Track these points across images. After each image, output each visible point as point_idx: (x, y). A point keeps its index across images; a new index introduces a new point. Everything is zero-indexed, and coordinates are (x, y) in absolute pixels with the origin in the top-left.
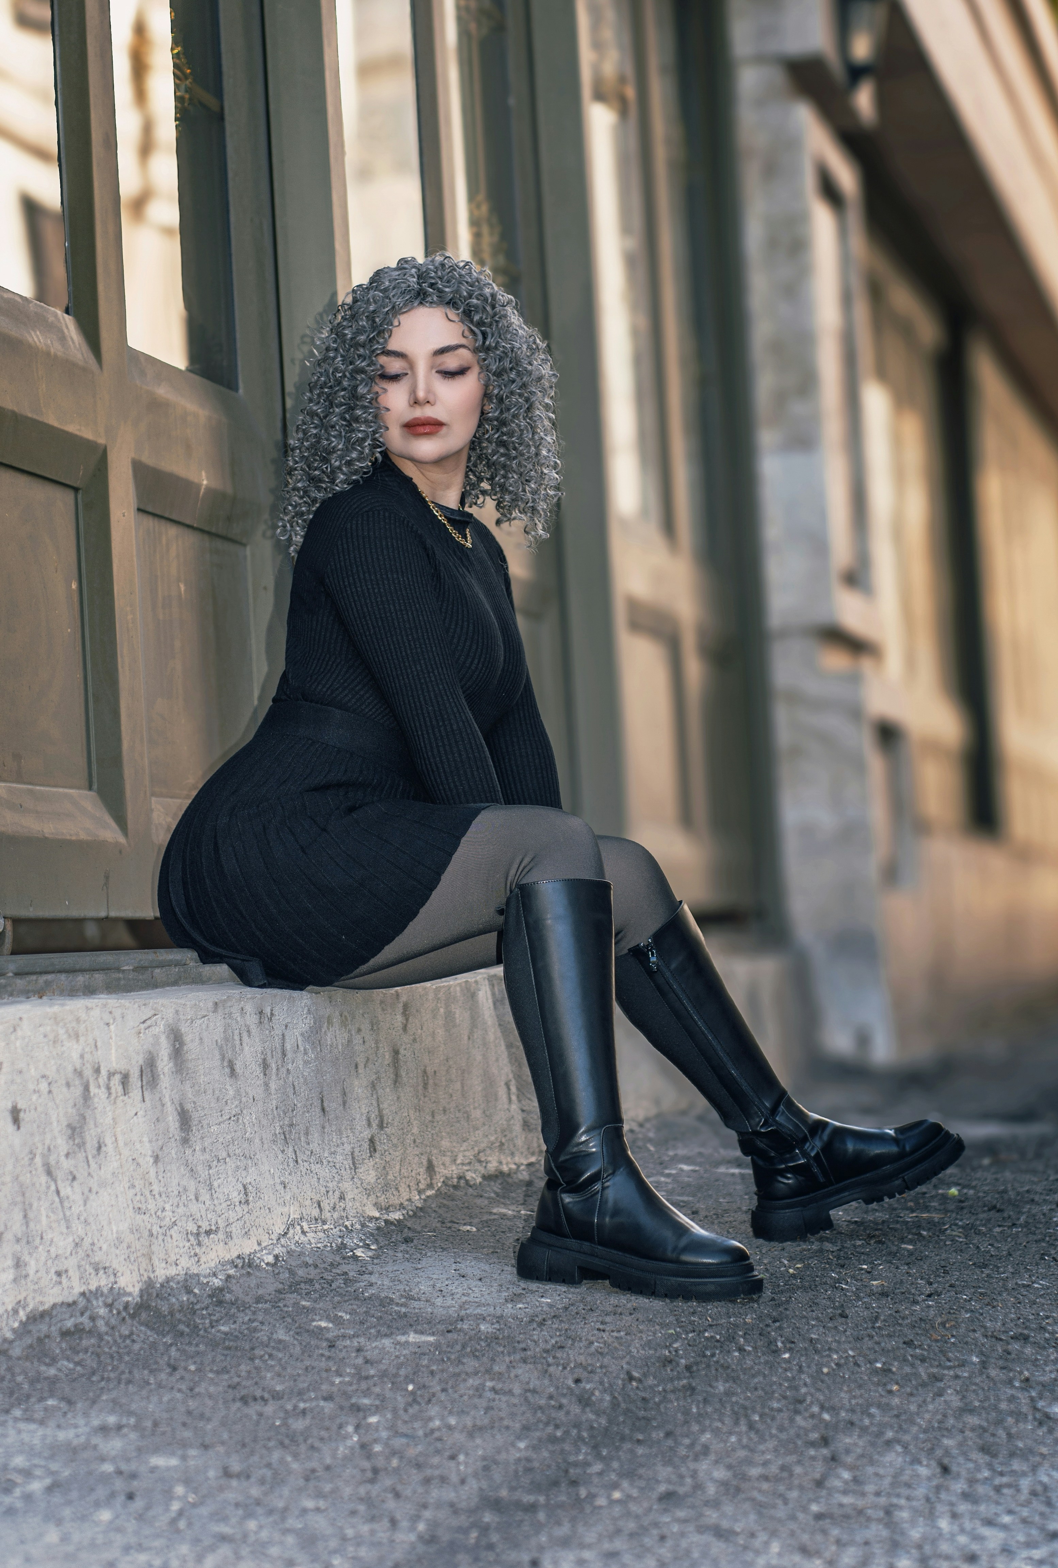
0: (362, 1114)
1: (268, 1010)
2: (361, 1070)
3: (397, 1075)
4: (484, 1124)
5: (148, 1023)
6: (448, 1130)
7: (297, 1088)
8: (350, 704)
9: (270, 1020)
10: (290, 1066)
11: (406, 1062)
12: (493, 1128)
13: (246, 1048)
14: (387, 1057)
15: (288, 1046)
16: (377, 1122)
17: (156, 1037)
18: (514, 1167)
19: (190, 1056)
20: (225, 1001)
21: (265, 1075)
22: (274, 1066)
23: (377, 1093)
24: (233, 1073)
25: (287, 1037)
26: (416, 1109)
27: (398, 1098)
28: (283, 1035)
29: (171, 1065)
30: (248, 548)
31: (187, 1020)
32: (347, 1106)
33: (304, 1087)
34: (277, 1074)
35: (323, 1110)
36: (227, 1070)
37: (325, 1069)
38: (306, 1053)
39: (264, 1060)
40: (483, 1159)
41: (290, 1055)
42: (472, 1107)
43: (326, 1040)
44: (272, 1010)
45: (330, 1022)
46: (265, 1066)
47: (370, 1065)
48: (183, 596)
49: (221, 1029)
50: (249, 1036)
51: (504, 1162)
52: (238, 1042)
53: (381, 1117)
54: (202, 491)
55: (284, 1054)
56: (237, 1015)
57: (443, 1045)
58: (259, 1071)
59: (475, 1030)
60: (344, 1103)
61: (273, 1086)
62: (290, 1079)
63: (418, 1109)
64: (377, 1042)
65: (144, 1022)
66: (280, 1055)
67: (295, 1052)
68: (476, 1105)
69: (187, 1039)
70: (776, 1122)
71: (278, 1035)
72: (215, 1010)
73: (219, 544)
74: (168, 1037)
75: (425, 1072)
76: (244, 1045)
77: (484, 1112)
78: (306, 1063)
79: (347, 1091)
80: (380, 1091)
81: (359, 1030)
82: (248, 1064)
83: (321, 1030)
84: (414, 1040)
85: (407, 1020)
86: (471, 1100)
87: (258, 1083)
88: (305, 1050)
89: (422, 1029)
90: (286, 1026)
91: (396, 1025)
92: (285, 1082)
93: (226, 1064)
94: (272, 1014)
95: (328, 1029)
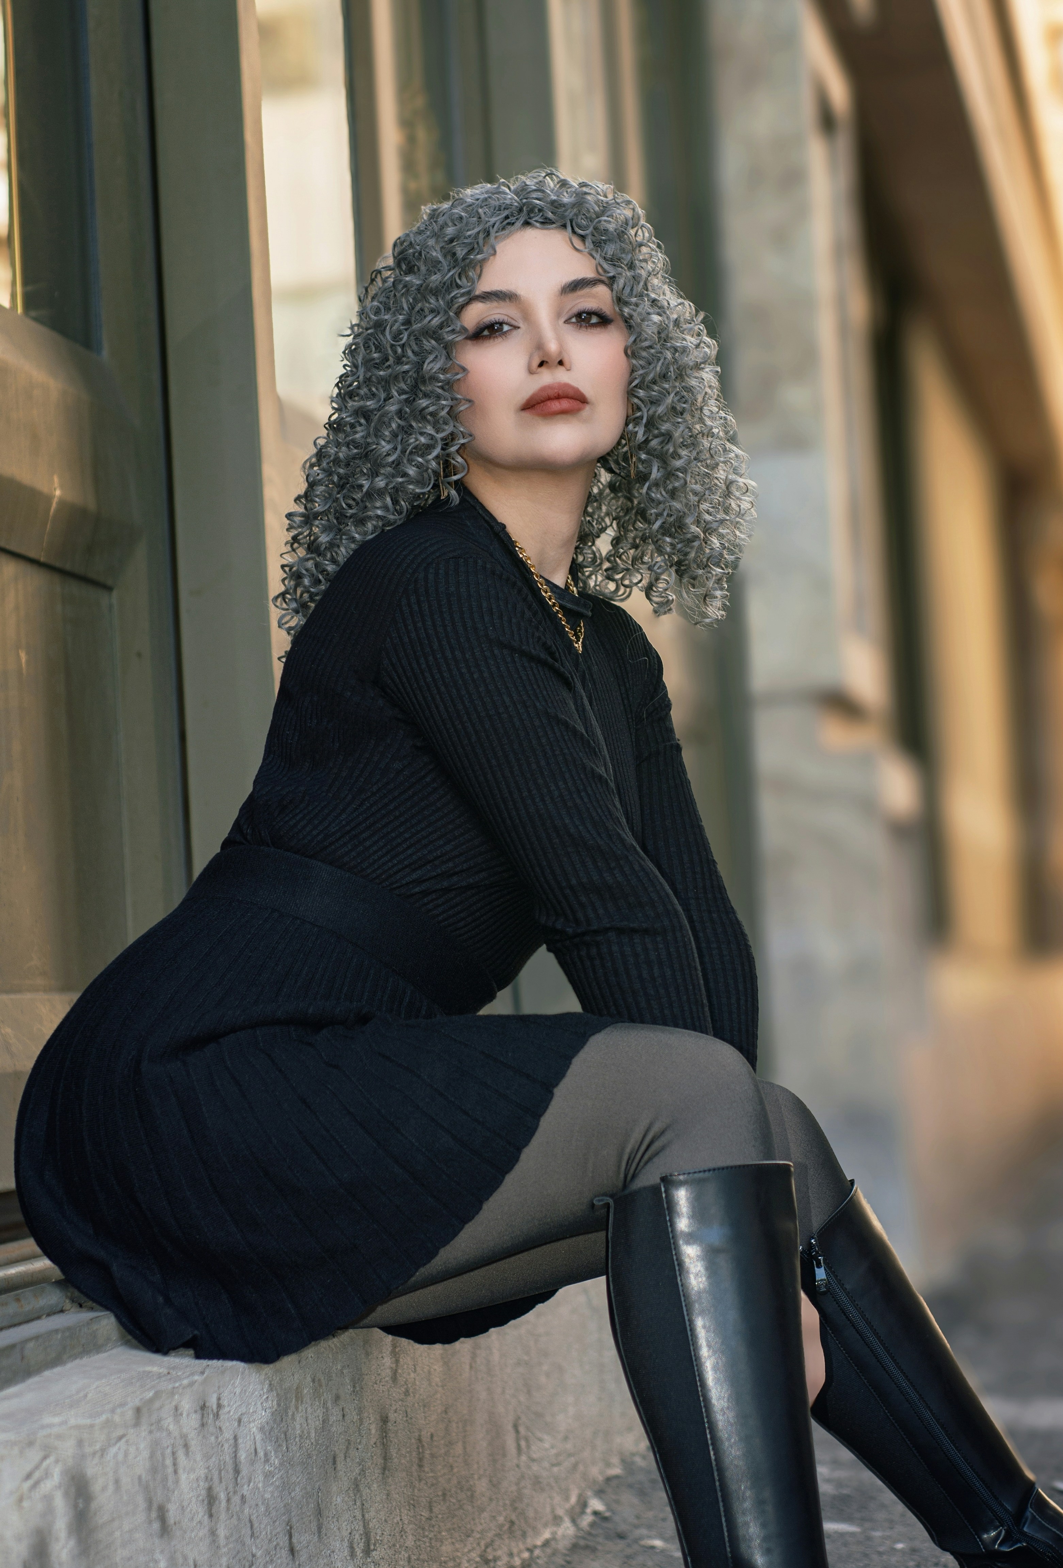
0: (343, 1540)
1: (213, 1402)
2: (340, 1466)
3: (386, 1458)
4: (491, 1499)
5: (37, 1475)
6: (449, 1525)
7: (256, 1525)
8: (346, 859)
9: (217, 1416)
10: (245, 1490)
11: (397, 1432)
12: (501, 1503)
13: (183, 1477)
14: (373, 1431)
15: (243, 1456)
16: (362, 1545)
17: (48, 1499)
18: (526, 1555)
19: (102, 1518)
20: (151, 1401)
21: (211, 1516)
22: (222, 1496)
23: (361, 1496)
24: (165, 1529)
25: (240, 1441)
26: (409, 1504)
27: (388, 1495)
28: (236, 1438)
29: (72, 1543)
30: (115, 593)
31: (94, 1454)
32: (324, 1531)
33: (265, 1520)
34: (228, 1509)
35: (292, 1551)
36: (156, 1526)
37: (294, 1479)
38: (267, 1460)
39: (210, 1489)
40: (490, 1557)
41: (244, 1472)
42: (476, 1477)
43: (294, 1429)
44: (219, 1399)
45: (299, 1398)
46: (211, 1499)
47: (353, 1453)
48: (24, 671)
49: (146, 1454)
50: (187, 1454)
51: (515, 1551)
52: (170, 1470)
53: (367, 1534)
54: (54, 505)
55: (237, 1471)
56: (169, 1422)
57: (440, 1389)
58: (200, 1512)
59: (478, 1352)
60: (320, 1528)
61: (222, 1532)
62: (246, 1511)
63: (413, 1504)
64: (360, 1411)
65: (28, 1476)
66: (231, 1475)
67: (252, 1463)
68: (481, 1472)
69: (96, 1487)
70: (1024, 1534)
71: (227, 1440)
72: (137, 1424)
73: (75, 589)
74: (66, 1494)
75: (420, 1440)
76: (180, 1471)
77: (490, 1481)
78: (268, 1475)
79: (322, 1506)
80: (365, 1492)
81: (337, 1398)
82: (185, 1504)
83: (287, 1413)
84: (407, 1393)
85: (397, 1361)
86: (475, 1466)
87: (201, 1534)
88: (266, 1455)
89: (415, 1371)
90: (240, 1421)
91: (383, 1374)
92: (239, 1519)
93: (154, 1515)
94: (219, 1406)
95: (297, 1408)
